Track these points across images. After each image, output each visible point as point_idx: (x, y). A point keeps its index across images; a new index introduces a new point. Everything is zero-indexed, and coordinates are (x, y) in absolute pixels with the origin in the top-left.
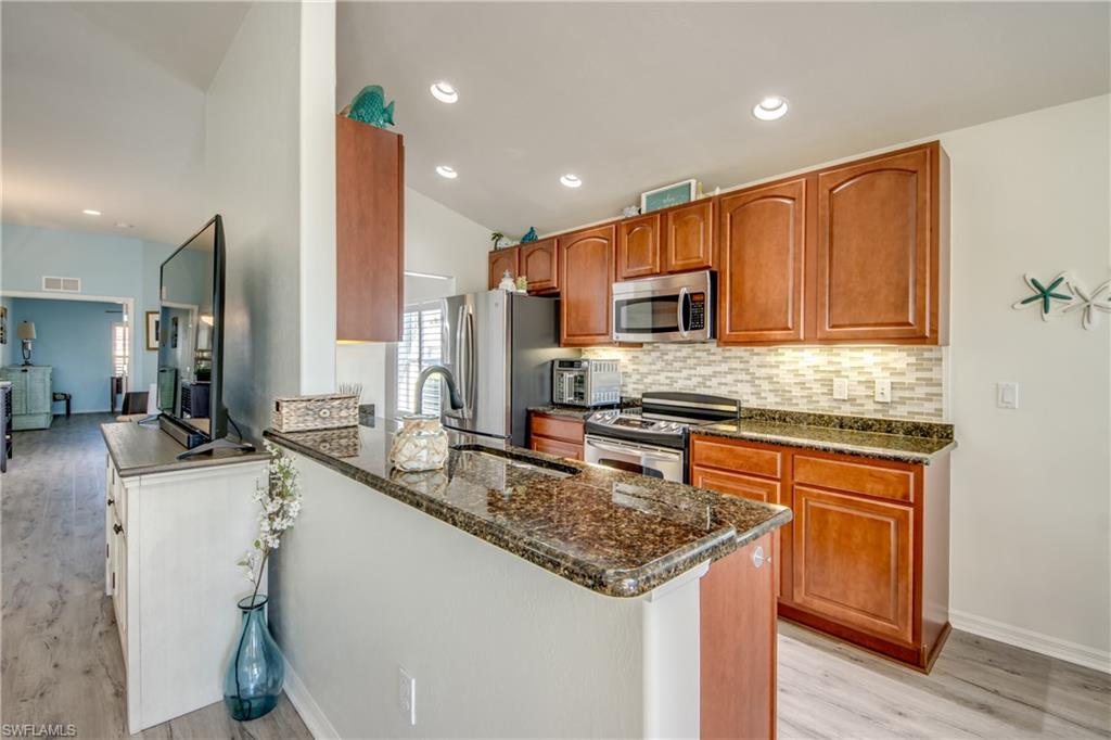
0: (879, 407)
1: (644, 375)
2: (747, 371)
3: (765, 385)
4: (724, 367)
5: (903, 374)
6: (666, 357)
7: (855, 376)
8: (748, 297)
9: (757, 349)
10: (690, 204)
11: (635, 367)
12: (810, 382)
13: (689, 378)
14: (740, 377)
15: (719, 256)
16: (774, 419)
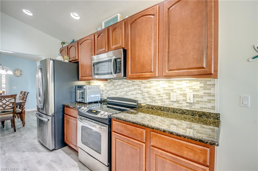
0: (188, 105)
1: (108, 91)
2: (140, 89)
3: (146, 95)
4: (132, 88)
5: (198, 91)
6: (114, 84)
7: (179, 92)
8: (137, 59)
9: (144, 81)
11: (105, 88)
12: (162, 94)
13: (121, 92)
14: (138, 92)
15: (126, 44)
16: (149, 108)
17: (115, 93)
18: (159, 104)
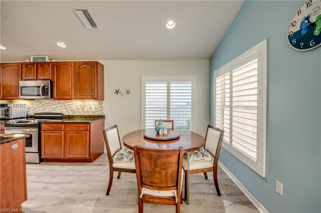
0: (93, 113)
1: (36, 108)
2: (65, 106)
3: (69, 109)
4: (59, 105)
5: (97, 106)
6: (42, 103)
7: (88, 107)
8: (61, 88)
9: (67, 101)
10: (46, 62)
11: (32, 106)
12: (79, 108)
13: (49, 108)
14: (63, 108)
15: (53, 77)
16: (71, 117)
17: (43, 110)
18: (78, 114)
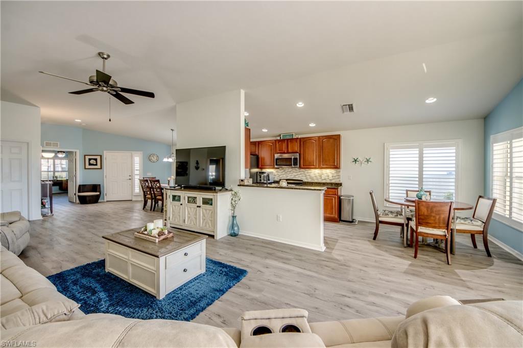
0: (330, 180)
1: (280, 175)
2: (304, 174)
3: (308, 177)
4: (299, 173)
5: (334, 174)
7: (326, 175)
8: (306, 159)
10: (293, 139)
12: (317, 176)
13: (291, 176)
15: (300, 151)
17: (286, 176)
18: (316, 181)
